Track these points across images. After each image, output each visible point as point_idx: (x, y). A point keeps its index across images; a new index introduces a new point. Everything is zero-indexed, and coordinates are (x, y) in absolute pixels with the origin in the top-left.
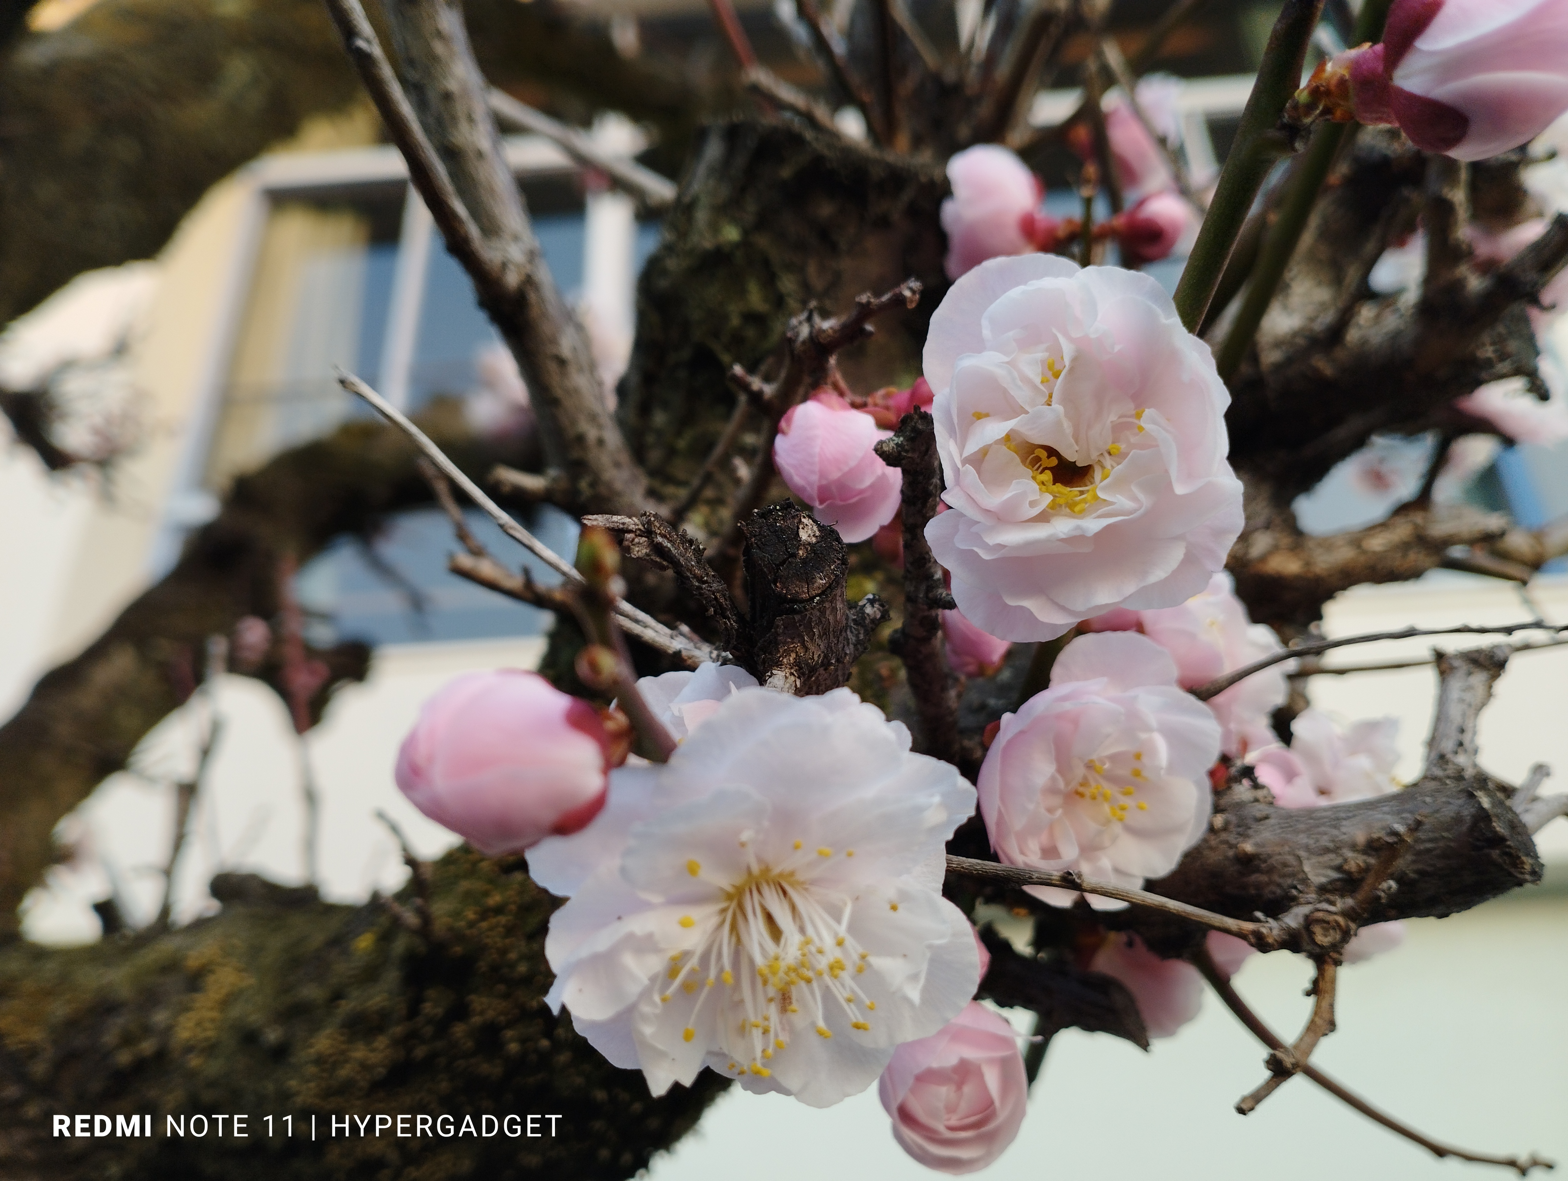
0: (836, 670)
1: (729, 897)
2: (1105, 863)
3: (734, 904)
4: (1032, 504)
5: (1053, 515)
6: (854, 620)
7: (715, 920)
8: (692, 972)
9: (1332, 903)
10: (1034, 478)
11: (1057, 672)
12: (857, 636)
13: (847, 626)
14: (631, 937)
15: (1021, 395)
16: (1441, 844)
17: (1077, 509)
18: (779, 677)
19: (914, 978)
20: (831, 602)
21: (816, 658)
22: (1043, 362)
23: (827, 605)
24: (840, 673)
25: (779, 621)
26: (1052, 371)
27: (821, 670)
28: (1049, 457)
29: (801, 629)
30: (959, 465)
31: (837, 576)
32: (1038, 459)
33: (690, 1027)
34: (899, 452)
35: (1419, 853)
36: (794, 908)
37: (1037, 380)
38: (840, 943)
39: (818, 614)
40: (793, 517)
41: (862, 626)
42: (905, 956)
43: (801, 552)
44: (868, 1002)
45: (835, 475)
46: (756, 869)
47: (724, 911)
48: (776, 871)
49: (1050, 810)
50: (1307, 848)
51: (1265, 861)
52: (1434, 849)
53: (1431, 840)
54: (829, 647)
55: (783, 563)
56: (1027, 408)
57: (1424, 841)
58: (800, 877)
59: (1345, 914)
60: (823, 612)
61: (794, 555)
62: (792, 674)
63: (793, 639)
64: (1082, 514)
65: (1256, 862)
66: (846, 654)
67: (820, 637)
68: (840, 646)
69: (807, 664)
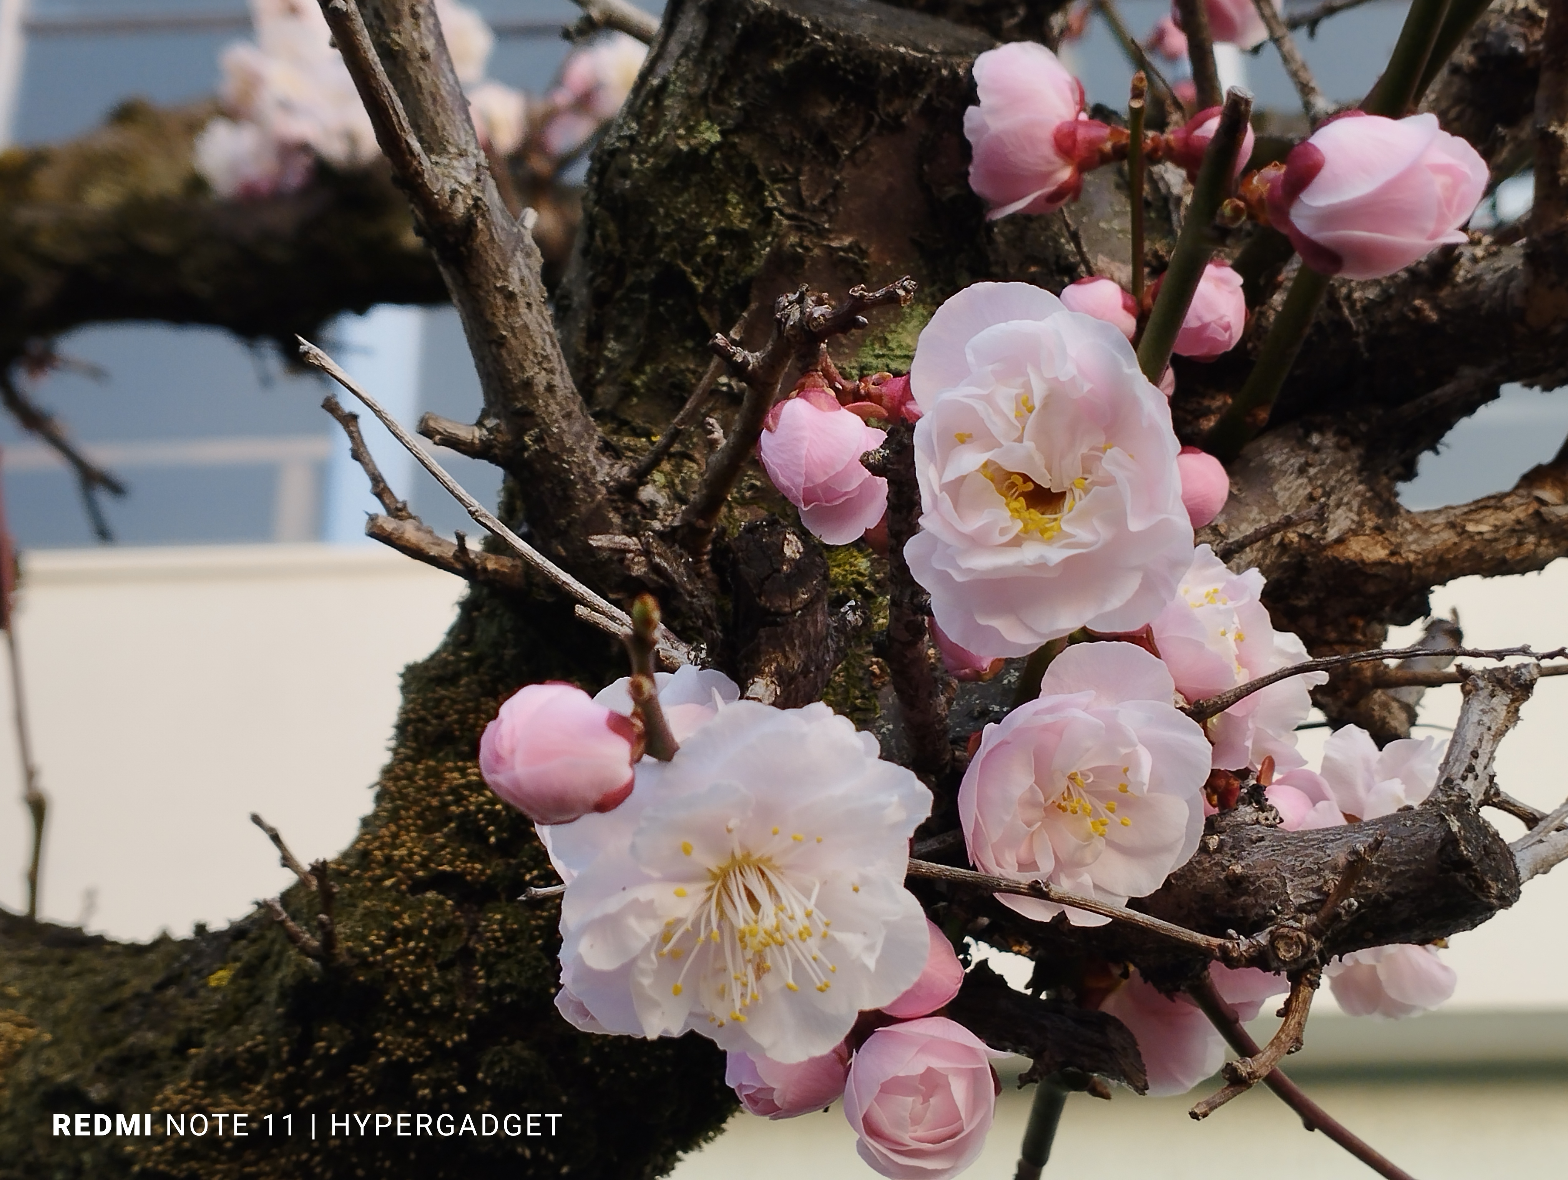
0: (815, 677)
1: (715, 877)
2: (1086, 879)
3: (720, 882)
4: (1003, 531)
5: (1025, 539)
6: (835, 627)
7: (703, 896)
8: (687, 932)
9: (1299, 921)
10: (1007, 505)
11: (1047, 681)
12: (838, 643)
13: (828, 634)
14: (636, 901)
15: (997, 427)
16: (1413, 867)
17: (1046, 536)
18: (761, 686)
19: (870, 948)
20: (812, 615)
21: (796, 667)
22: (1017, 396)
23: (808, 618)
24: (819, 680)
25: (763, 632)
26: (1025, 406)
27: (801, 678)
28: (1024, 482)
29: (783, 639)
30: (937, 491)
31: (818, 591)
32: (1013, 485)
33: (679, 984)
34: (885, 465)
35: (1393, 876)
36: (771, 888)
37: (1012, 416)
38: (809, 915)
39: (799, 626)
40: (779, 534)
41: (843, 633)
42: (865, 933)
43: (785, 567)
44: (830, 967)
45: (821, 479)
46: (739, 854)
47: (710, 889)
48: (756, 856)
49: (1029, 825)
50: (1292, 870)
51: (1253, 884)
52: (1408, 871)
53: (1406, 863)
54: (809, 656)
55: (767, 578)
56: (1002, 442)
57: (1399, 864)
58: (777, 862)
59: (1308, 930)
60: (804, 625)
61: (779, 571)
62: (772, 682)
63: (775, 649)
64: (1050, 541)
65: (1245, 885)
66: (826, 661)
67: (801, 648)
68: (820, 655)
69: (788, 673)
